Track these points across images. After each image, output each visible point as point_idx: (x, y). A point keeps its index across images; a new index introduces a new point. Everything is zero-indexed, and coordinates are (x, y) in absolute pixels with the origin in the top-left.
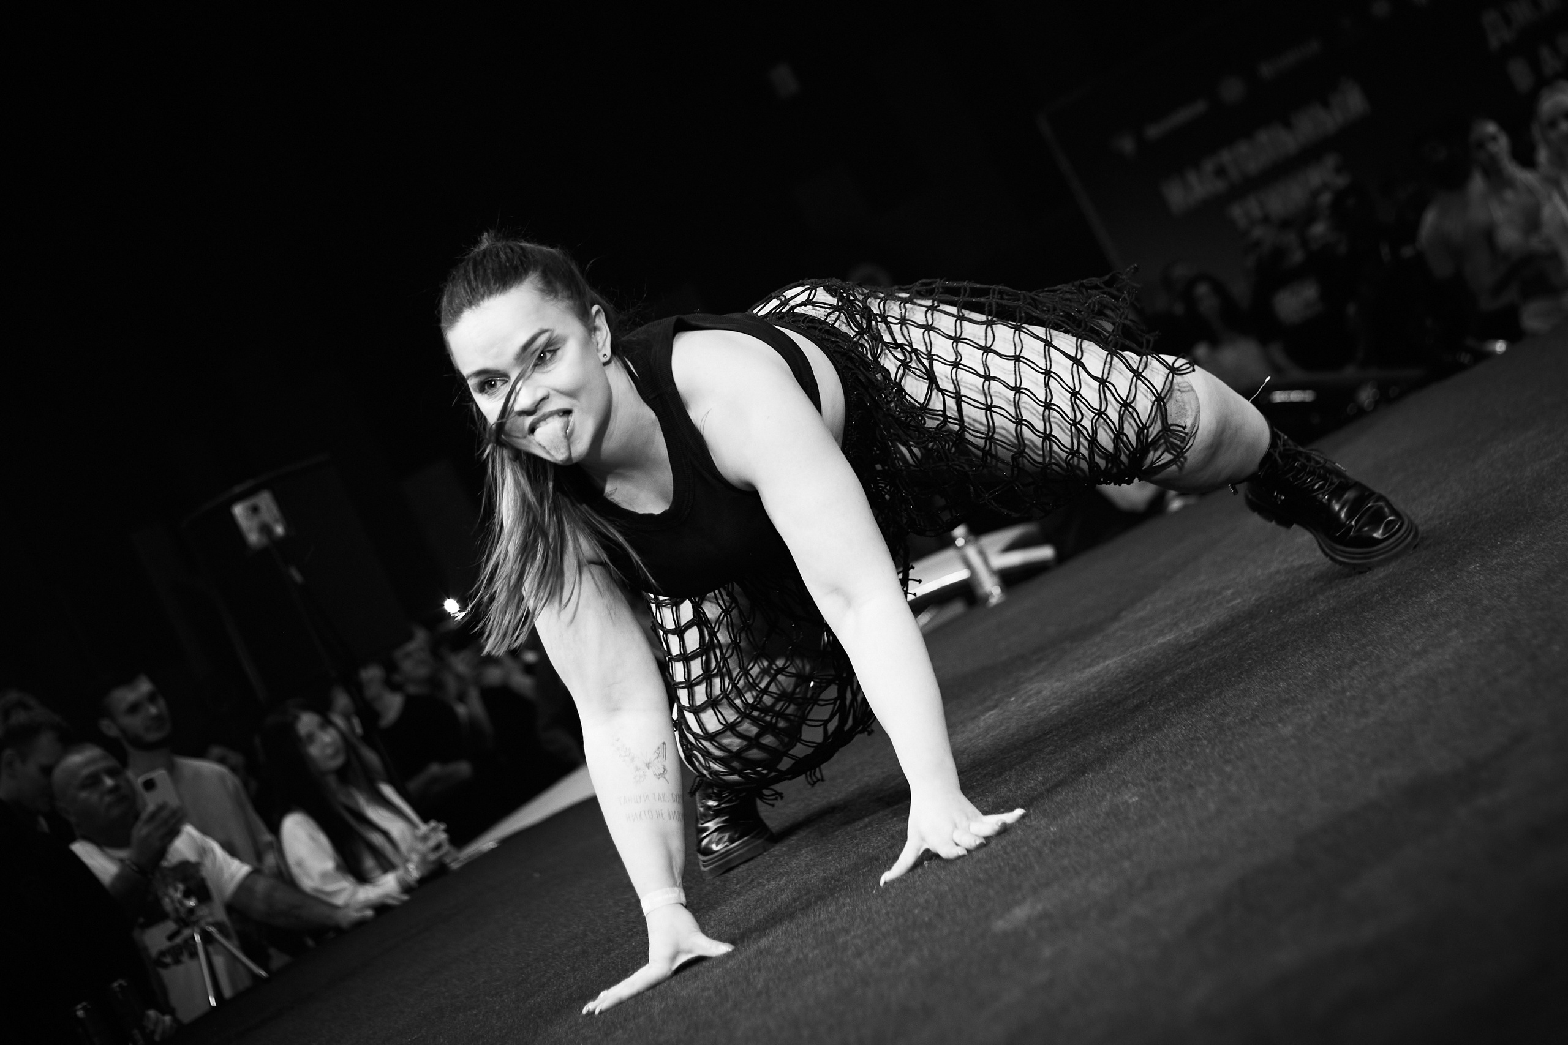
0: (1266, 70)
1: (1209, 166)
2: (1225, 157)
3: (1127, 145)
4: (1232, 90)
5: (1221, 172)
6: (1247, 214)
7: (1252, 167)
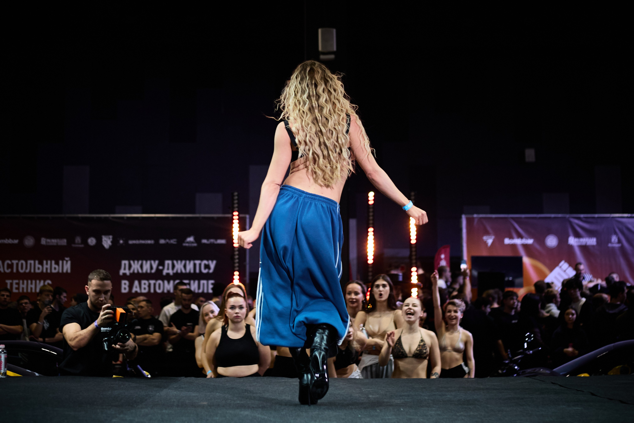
0: (44, 241)
1: (7, 262)
4: (29, 242)
6: (11, 284)
7: (21, 271)
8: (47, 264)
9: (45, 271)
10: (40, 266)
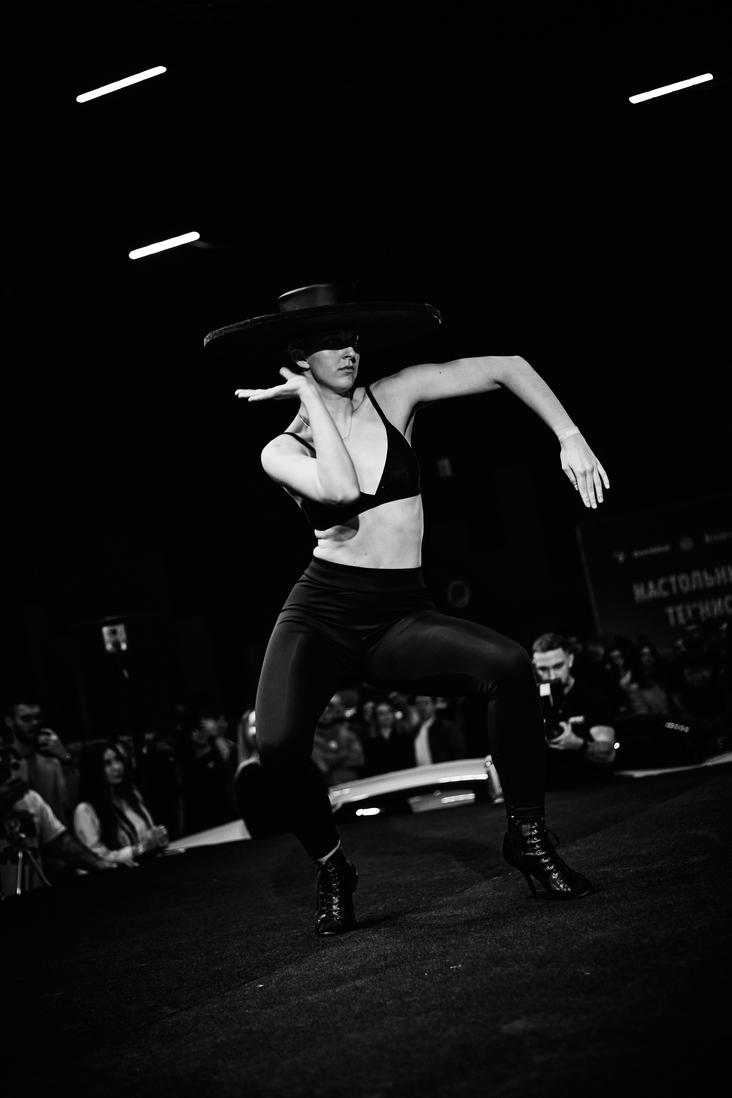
0: (708, 539)
1: (661, 582)
2: (673, 579)
3: (621, 558)
4: (686, 544)
5: (667, 586)
6: (675, 614)
7: (685, 589)
8: (720, 571)
9: (719, 582)
10: (712, 579)
